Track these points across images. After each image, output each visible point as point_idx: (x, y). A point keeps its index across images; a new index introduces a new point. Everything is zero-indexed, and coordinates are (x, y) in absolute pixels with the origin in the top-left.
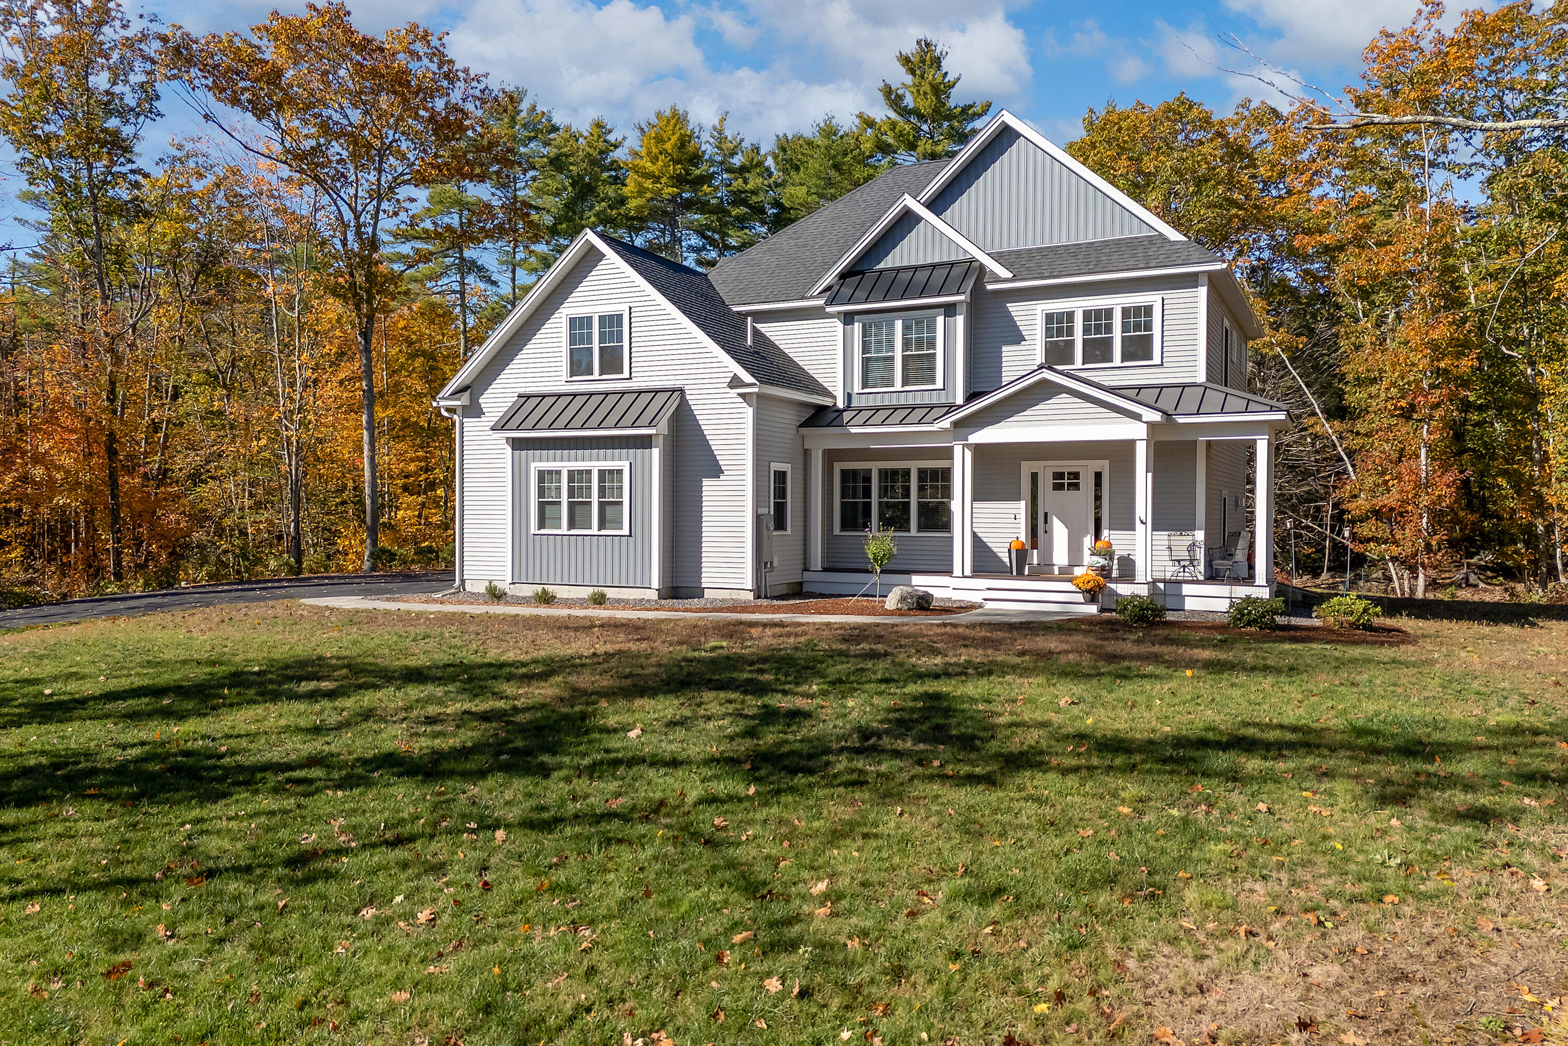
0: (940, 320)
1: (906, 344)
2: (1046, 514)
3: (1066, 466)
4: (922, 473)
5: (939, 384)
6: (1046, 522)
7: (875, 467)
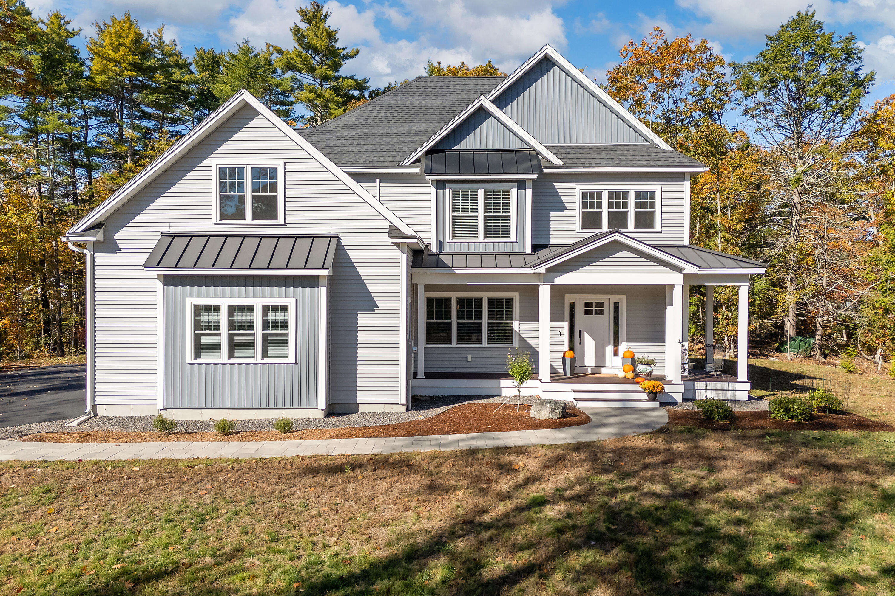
0: (514, 192)
1: (487, 208)
2: (580, 331)
3: (594, 298)
4: (491, 302)
5: (513, 238)
6: (580, 337)
7: (454, 296)
